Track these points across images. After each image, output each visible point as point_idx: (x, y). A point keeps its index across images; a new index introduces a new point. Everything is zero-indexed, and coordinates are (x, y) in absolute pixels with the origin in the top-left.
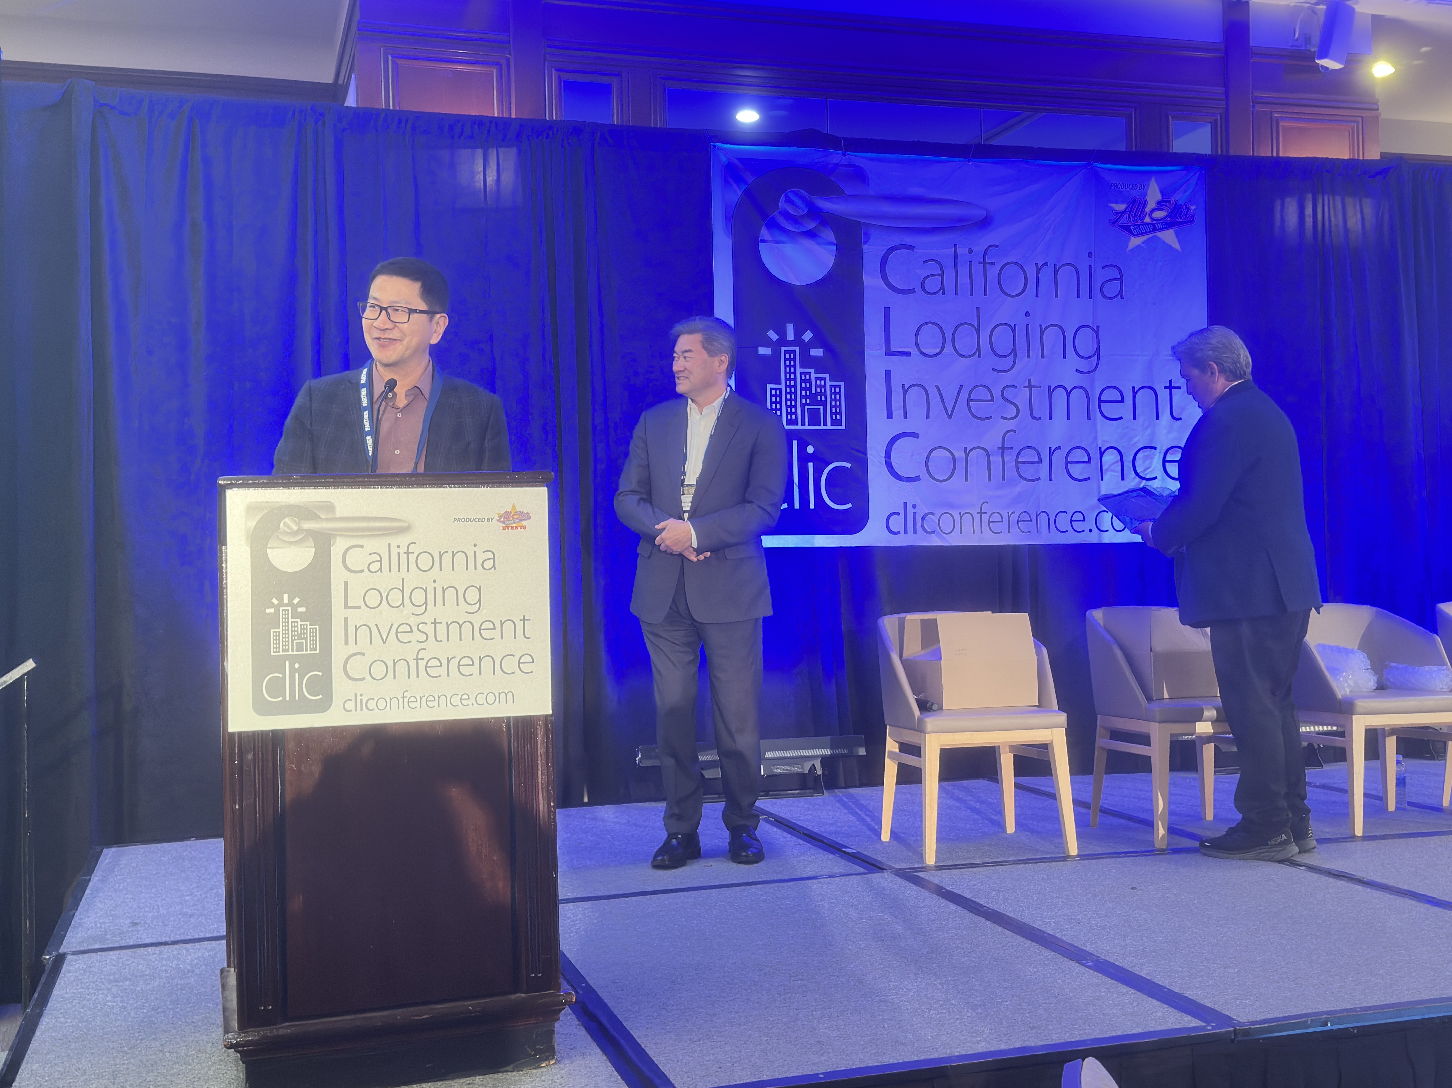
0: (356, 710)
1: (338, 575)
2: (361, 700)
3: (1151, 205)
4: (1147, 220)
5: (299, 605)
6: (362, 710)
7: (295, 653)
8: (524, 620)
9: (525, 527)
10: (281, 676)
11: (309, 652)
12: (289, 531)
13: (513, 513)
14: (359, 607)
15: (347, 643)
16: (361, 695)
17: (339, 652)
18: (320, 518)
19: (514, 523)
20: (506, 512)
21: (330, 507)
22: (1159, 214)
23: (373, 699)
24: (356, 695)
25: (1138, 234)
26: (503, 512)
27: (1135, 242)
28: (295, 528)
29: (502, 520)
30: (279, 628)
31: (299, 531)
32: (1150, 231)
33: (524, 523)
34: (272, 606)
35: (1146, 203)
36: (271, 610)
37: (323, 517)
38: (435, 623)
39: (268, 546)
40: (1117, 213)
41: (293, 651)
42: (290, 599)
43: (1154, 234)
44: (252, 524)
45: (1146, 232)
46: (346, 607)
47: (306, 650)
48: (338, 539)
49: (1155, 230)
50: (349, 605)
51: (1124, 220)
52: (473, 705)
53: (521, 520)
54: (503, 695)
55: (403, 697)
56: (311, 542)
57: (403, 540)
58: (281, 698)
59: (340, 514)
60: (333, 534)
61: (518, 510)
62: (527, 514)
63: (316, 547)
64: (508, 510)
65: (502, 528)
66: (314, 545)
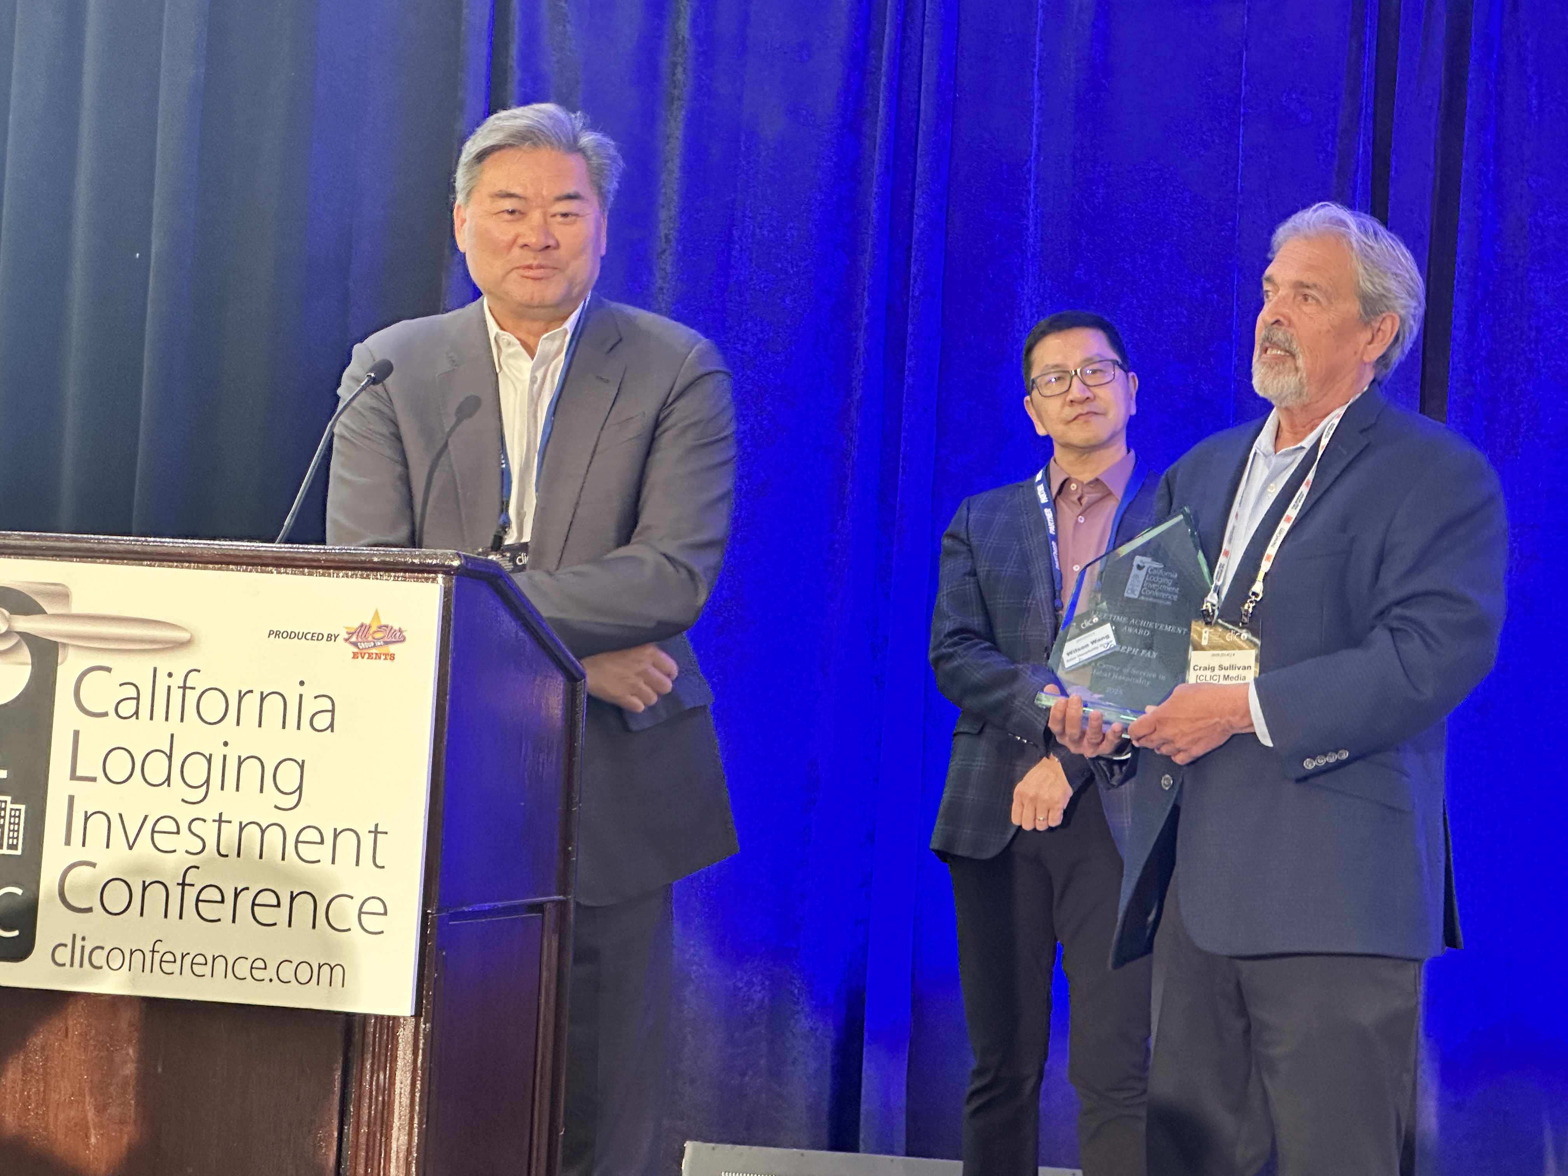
1: (64, 718)
2: (83, 947)
8: (376, 832)
9: (392, 657)
11: (4, 851)
13: (374, 628)
15: (68, 842)
16: (83, 939)
17: (54, 857)
19: (375, 646)
20: (362, 626)
26: (356, 625)
28: (4, 629)
29: (354, 639)
31: (9, 633)
33: (392, 649)
38: (220, 821)
46: (74, 777)
48: (71, 652)
50: (79, 773)
52: (271, 980)
53: (386, 643)
54: (326, 970)
55: (153, 951)
56: (25, 655)
57: (179, 664)
59: (75, 609)
60: (65, 645)
61: (383, 622)
62: (400, 630)
63: (33, 664)
64: (367, 622)
65: (352, 655)
66: (30, 661)
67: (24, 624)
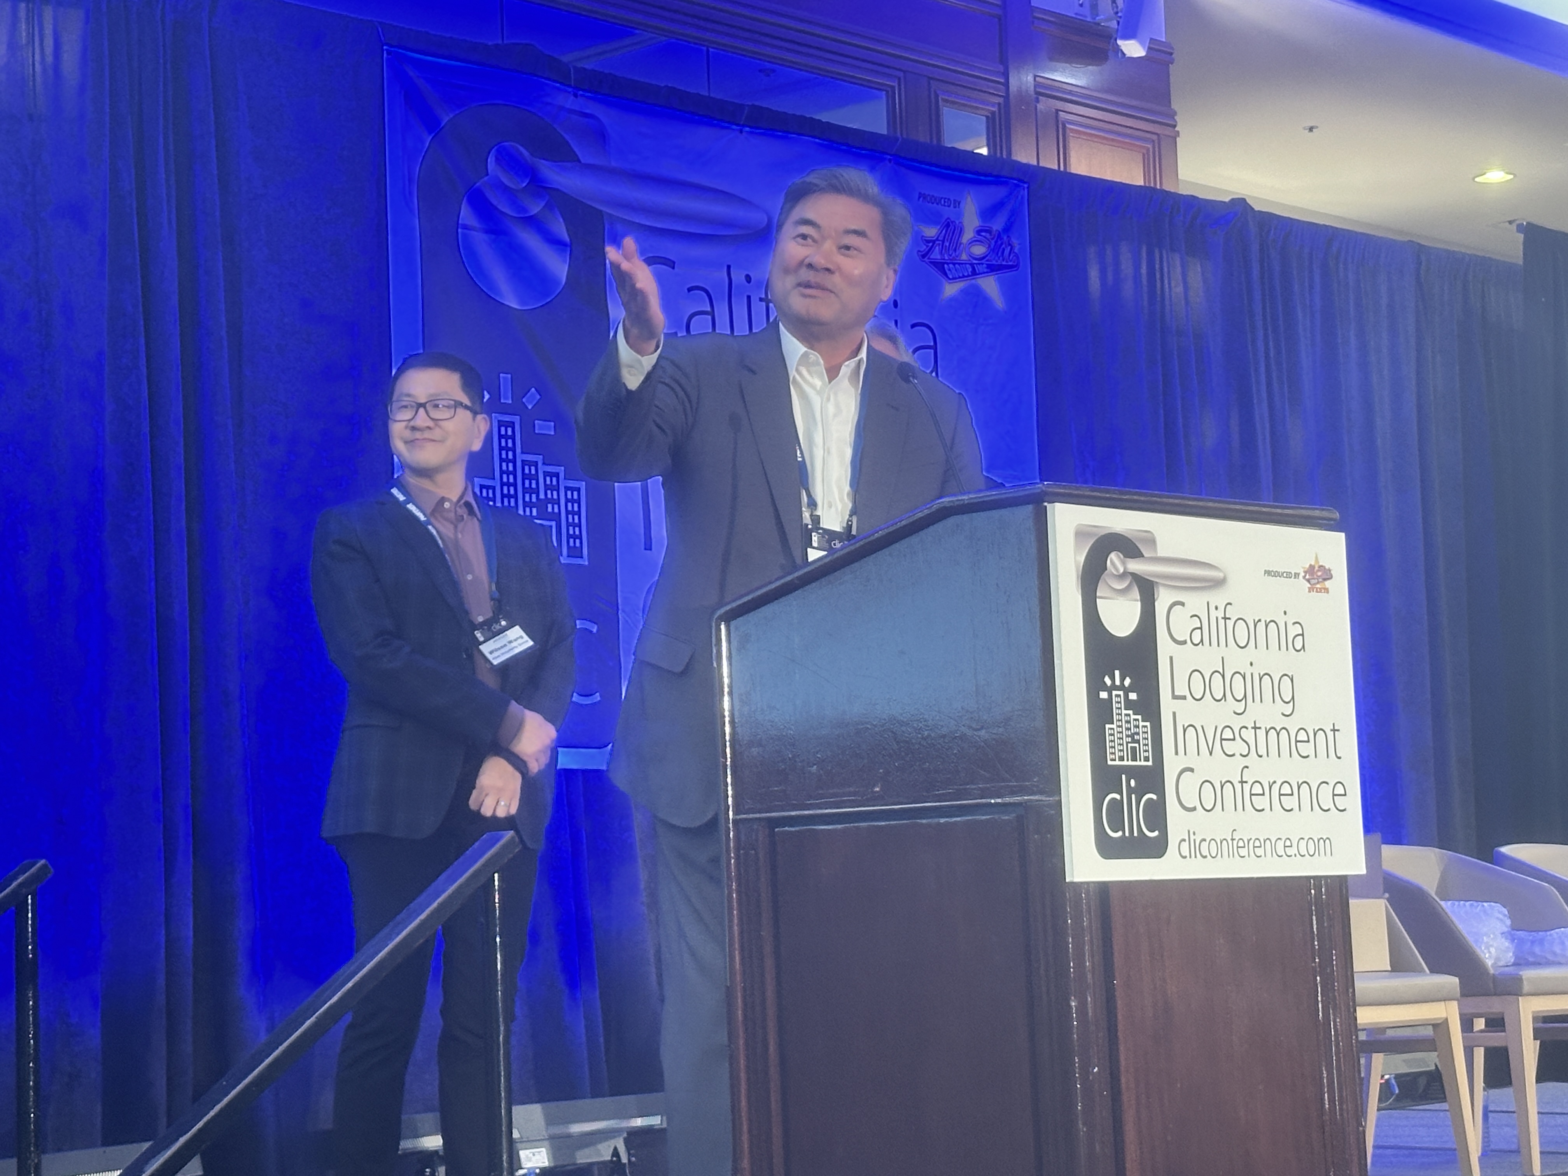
0: (1190, 857)
1: (1164, 647)
2: (1195, 840)
3: (968, 235)
4: (964, 257)
5: (1131, 689)
6: (1196, 857)
7: (1130, 763)
8: (1334, 730)
9: (1327, 590)
10: (1118, 797)
11: (1143, 763)
12: (1115, 573)
13: (1317, 568)
14: (1184, 698)
15: (1177, 753)
16: (1194, 834)
17: (1171, 767)
18: (1143, 556)
19: (1318, 583)
20: (1311, 565)
21: (1151, 541)
22: (979, 250)
23: (1205, 840)
24: (1189, 832)
25: (954, 278)
26: (1307, 566)
27: (951, 289)
28: (1121, 570)
29: (1307, 577)
30: (1113, 723)
31: (1125, 574)
32: (968, 276)
33: (1327, 584)
34: (1105, 688)
35: (961, 231)
36: (1104, 695)
37: (1146, 555)
38: (1255, 728)
39: (1098, 594)
40: (928, 242)
41: (1128, 760)
42: (1122, 680)
43: (973, 281)
44: (1082, 559)
45: (964, 276)
46: (1175, 697)
47: (1140, 760)
48: (1162, 590)
49: (974, 273)
50: (1176, 693)
51: (936, 255)
52: (1295, 855)
53: (1325, 580)
54: (1322, 841)
55: (1233, 840)
56: (1136, 593)
57: (1218, 598)
58: (1120, 834)
59: (1161, 552)
60: (1157, 583)
61: (1321, 564)
62: (1330, 570)
63: (1141, 600)
64: (1313, 563)
65: (1307, 590)
66: (1139, 598)
67: (1135, 566)
